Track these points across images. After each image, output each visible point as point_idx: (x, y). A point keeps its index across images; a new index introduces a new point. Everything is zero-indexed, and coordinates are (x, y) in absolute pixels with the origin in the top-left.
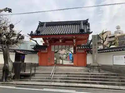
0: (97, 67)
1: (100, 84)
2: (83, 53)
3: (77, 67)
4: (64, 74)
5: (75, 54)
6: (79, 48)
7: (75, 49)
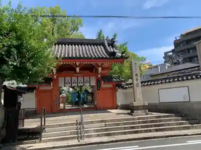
1: (157, 130)
4: (98, 122)
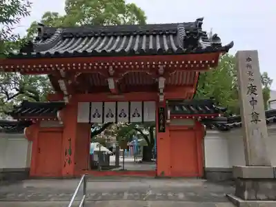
0: (269, 185)
2: (191, 129)
3: (169, 178)
5: (164, 131)
6: (177, 109)
7: (161, 113)
